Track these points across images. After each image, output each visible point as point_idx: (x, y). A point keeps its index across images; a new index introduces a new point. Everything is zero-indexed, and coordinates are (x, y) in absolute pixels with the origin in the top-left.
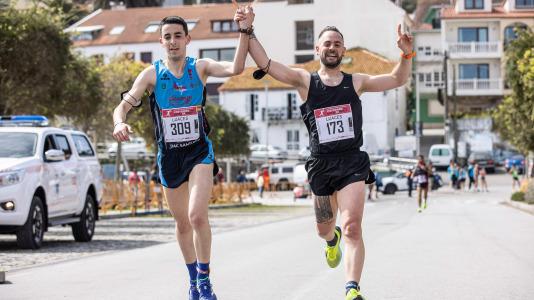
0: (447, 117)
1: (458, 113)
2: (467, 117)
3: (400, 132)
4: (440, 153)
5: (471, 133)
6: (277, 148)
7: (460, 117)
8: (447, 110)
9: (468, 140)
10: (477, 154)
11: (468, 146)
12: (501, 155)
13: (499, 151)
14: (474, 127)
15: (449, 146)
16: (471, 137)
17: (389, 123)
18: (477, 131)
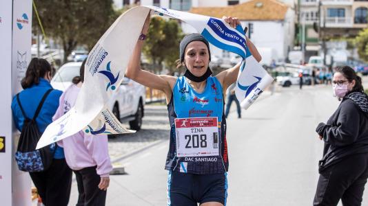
0: (320, 40)
1: (327, 38)
2: (331, 40)
3: (291, 48)
4: (316, 61)
5: (334, 50)
6: (217, 57)
7: (328, 40)
8: (320, 36)
9: (332, 54)
10: (338, 63)
11: (332, 58)
12: (352, 63)
13: (350, 62)
14: (336, 46)
15: (320, 58)
16: (334, 52)
17: (285, 43)
18: (338, 49)
